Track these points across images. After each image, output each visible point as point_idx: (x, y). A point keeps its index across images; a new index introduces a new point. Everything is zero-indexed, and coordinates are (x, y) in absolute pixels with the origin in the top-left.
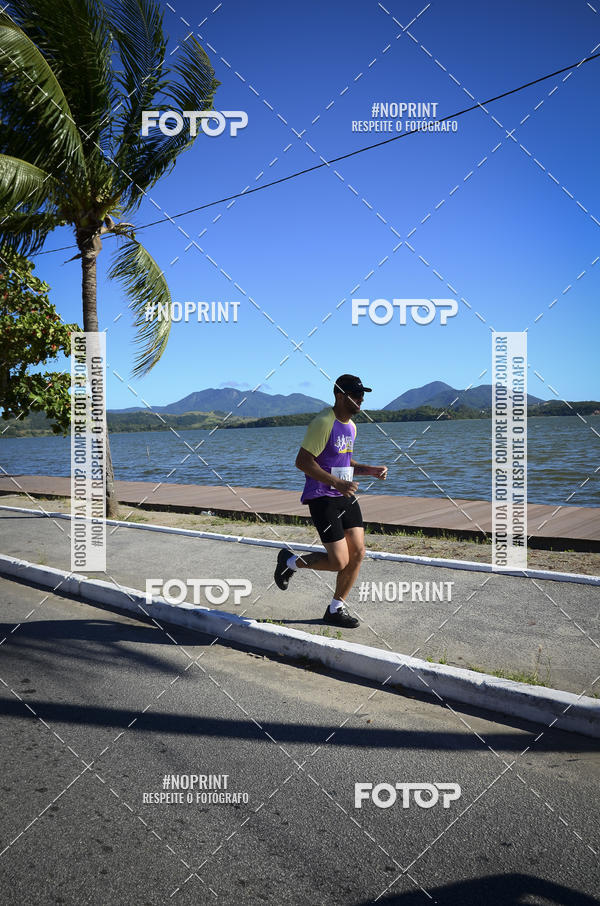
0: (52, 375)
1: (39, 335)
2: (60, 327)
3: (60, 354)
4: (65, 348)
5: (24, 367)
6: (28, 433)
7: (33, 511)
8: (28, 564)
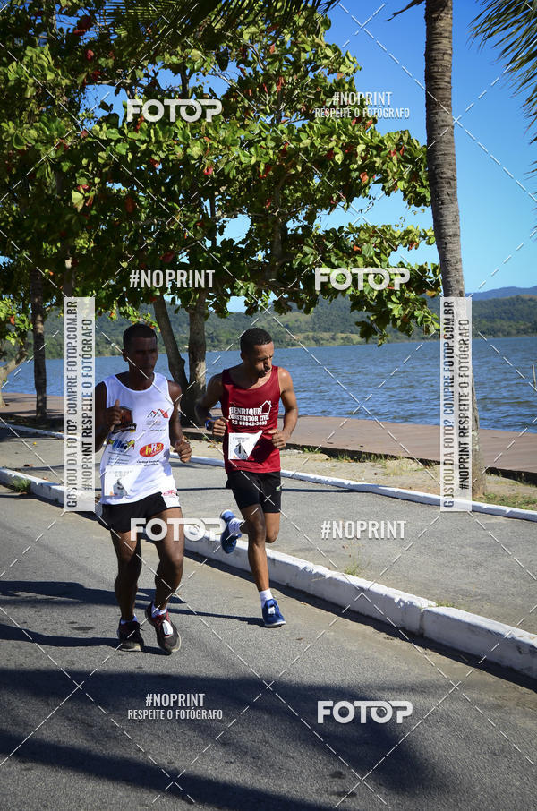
0: (358, 230)
1: (339, 158)
2: (376, 141)
3: (375, 190)
4: (383, 180)
5: (311, 217)
6: (307, 338)
7: (330, 479)
8: (329, 574)
